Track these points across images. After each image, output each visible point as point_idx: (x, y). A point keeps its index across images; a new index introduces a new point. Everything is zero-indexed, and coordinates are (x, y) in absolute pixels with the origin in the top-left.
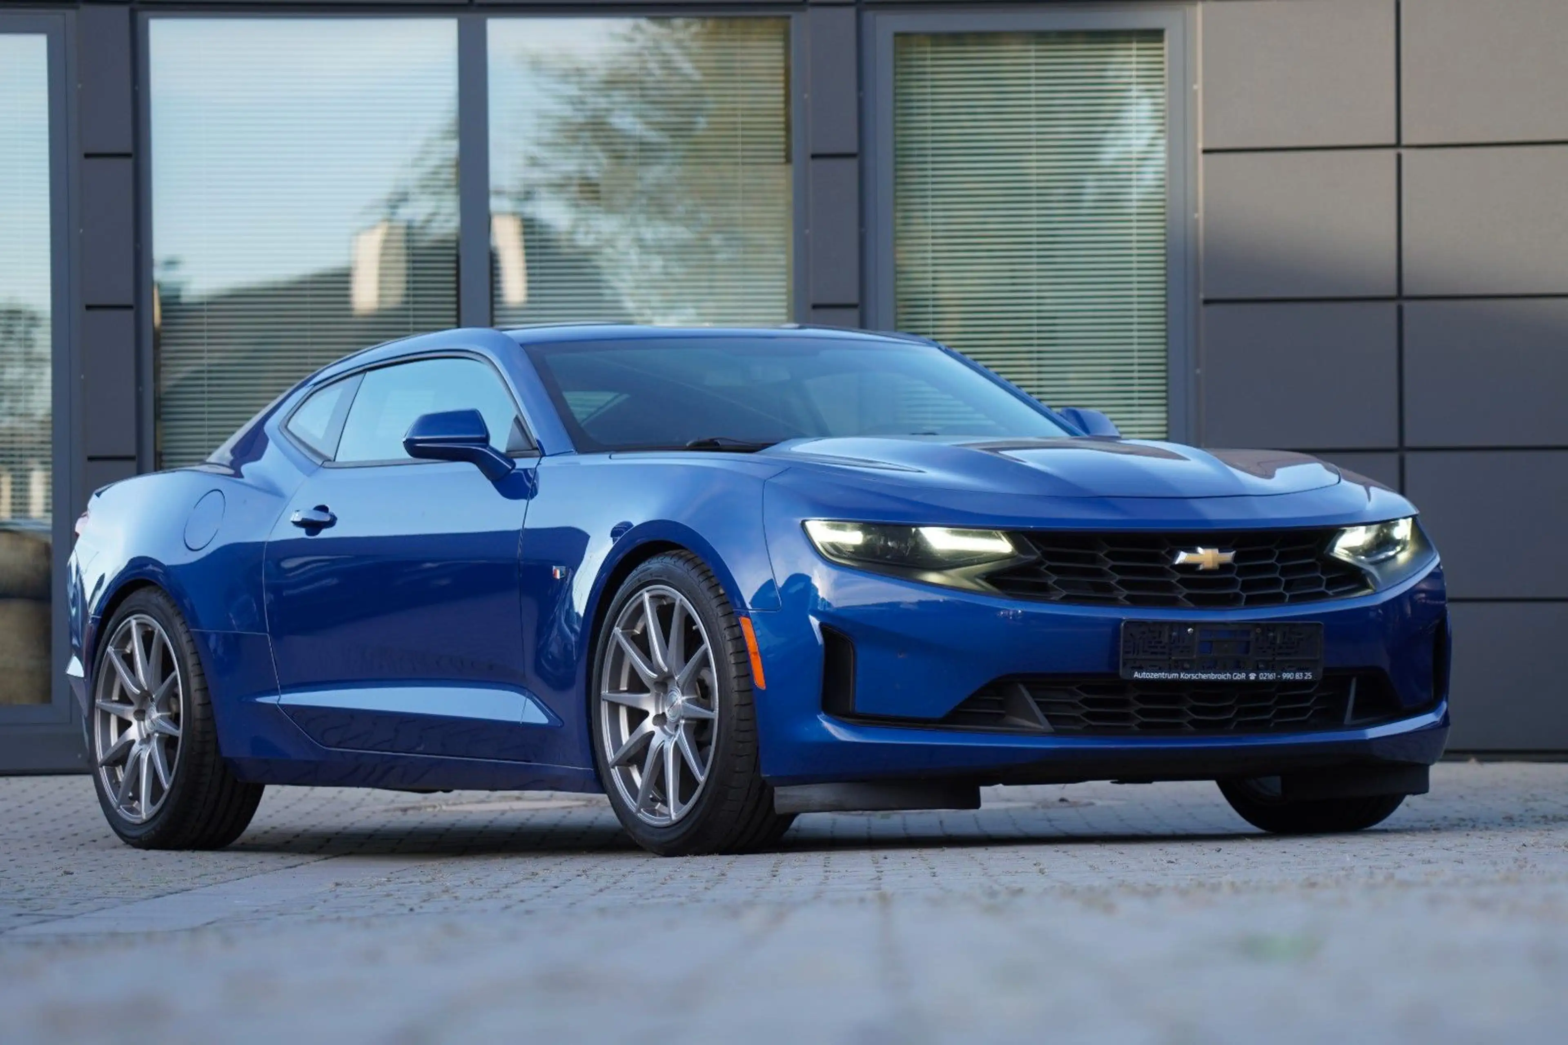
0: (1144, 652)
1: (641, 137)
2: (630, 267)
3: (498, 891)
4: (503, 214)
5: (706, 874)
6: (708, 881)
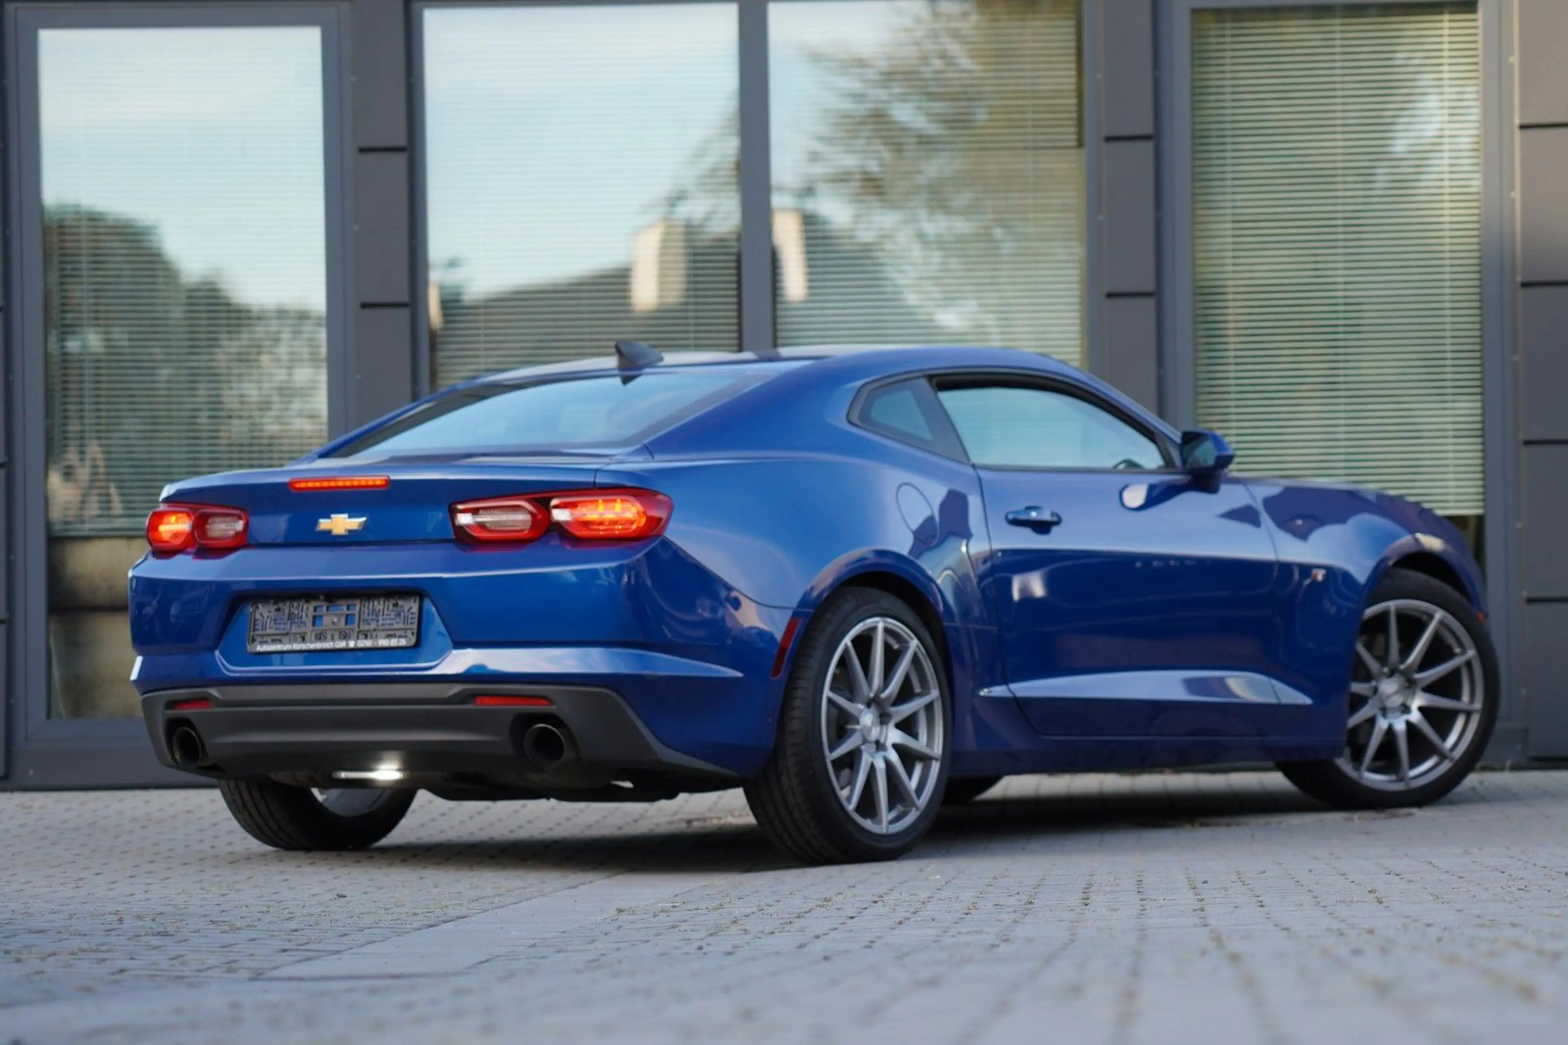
1: (921, 129)
2: (915, 264)
4: (785, 210)
6: (1015, 911)
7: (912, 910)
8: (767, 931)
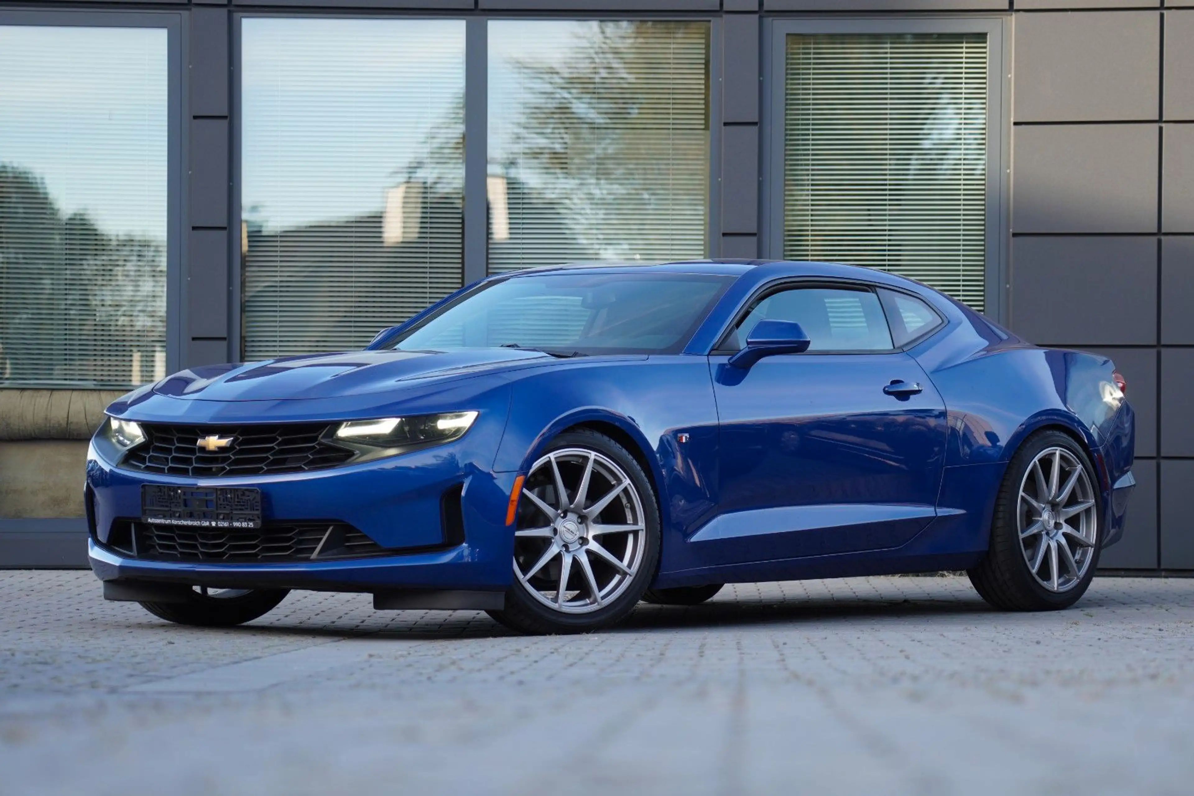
1: (591, 119)
2: (585, 214)
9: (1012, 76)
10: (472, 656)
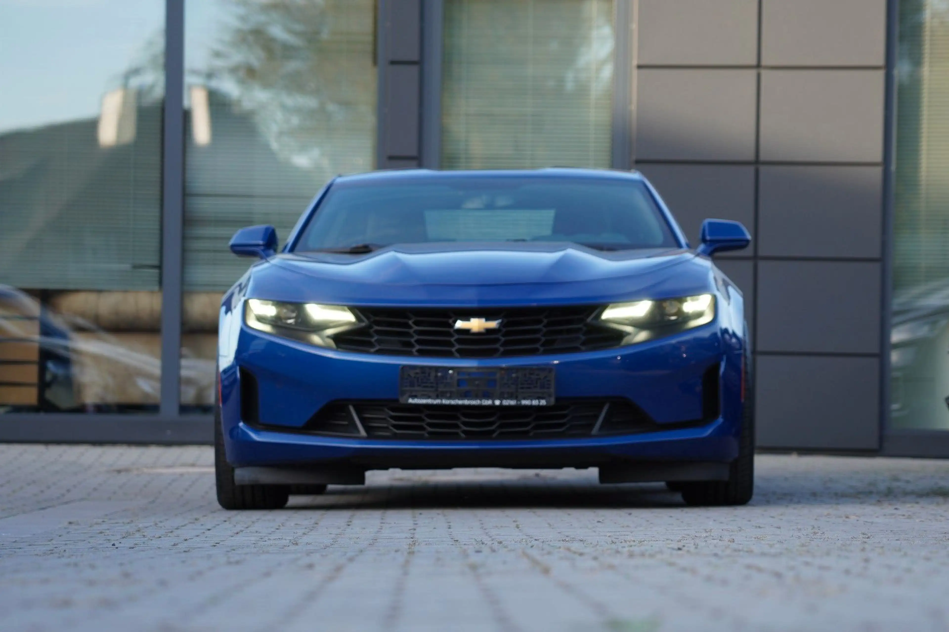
0: (419, 386)
3: (172, 532)
5: (306, 523)
6: (306, 528)
7: (246, 526)
8: (156, 536)
9: (634, 26)
10: (156, 524)
